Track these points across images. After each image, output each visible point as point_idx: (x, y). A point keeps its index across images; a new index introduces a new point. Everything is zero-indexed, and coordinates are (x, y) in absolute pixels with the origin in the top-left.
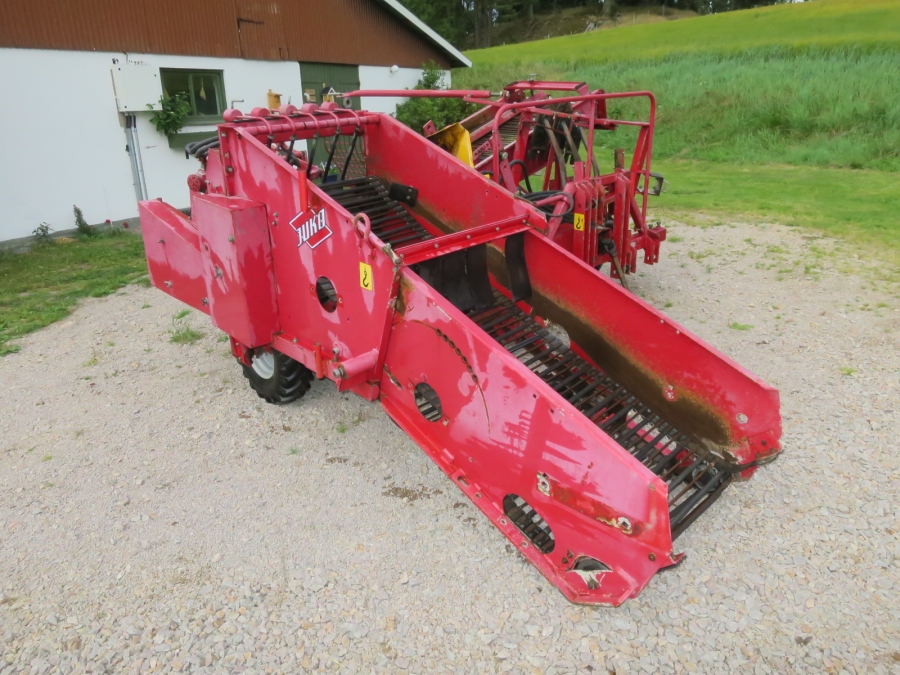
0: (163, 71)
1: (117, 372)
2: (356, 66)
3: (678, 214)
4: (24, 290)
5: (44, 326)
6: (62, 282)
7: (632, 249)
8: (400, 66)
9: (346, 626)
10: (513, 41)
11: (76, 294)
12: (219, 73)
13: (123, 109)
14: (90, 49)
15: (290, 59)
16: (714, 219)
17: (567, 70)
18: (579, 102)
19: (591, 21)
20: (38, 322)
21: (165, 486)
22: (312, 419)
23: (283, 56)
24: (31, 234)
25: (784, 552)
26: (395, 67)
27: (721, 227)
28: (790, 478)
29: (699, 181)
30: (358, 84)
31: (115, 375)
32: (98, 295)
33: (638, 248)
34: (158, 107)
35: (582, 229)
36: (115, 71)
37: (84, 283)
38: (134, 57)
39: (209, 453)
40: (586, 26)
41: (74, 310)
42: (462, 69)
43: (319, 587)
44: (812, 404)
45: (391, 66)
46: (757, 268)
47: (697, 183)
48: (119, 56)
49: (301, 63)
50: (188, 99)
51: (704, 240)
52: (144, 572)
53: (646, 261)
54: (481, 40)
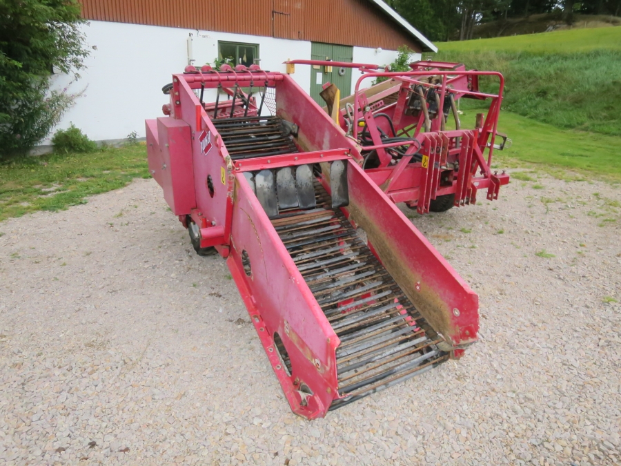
0: (220, 42)
1: (129, 223)
2: (352, 46)
3: (555, 170)
4: (108, 170)
5: (107, 191)
6: (130, 167)
7: (473, 186)
8: (383, 49)
9: (156, 391)
10: (488, 36)
11: (134, 175)
12: (257, 46)
14: (176, 27)
15: (305, 39)
16: (580, 176)
17: (513, 59)
18: (458, 76)
19: (551, 25)
20: (105, 189)
21: (114, 291)
22: (217, 268)
23: (300, 38)
24: (126, 137)
25: (463, 415)
26: (380, 49)
27: (581, 183)
28: (503, 366)
29: (586, 148)
30: (352, 59)
31: (127, 225)
32: (145, 178)
33: (481, 186)
34: (213, 65)
35: (427, 167)
36: (190, 41)
37: (142, 169)
38: (202, 33)
39: (148, 277)
40: (547, 28)
41: (128, 185)
42: (431, 53)
43: (157, 365)
44: (562, 319)
45: (377, 48)
46: (589, 215)
47: (585, 149)
48: (193, 32)
49: (312, 42)
51: (561, 191)
52: (74, 336)
53: (488, 198)
54: (465, 35)
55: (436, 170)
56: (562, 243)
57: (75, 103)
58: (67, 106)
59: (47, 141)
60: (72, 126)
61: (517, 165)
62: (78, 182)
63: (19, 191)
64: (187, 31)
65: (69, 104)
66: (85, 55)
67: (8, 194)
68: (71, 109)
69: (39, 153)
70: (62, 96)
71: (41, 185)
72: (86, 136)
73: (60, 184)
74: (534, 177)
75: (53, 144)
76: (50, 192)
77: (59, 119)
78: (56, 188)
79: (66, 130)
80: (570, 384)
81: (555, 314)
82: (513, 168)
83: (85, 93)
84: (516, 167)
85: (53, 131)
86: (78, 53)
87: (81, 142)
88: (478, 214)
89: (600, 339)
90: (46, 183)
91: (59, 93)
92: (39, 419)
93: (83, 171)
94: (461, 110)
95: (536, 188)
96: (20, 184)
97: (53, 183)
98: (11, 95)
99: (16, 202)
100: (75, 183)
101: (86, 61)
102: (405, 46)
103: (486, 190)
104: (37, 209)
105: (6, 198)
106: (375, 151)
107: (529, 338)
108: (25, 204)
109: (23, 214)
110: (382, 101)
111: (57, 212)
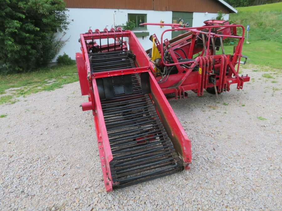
0: (129, 14)
1: (75, 97)
2: (192, 13)
4: (76, 73)
7: (228, 82)
8: (208, 12)
12: (146, 15)
13: (116, 25)
14: (109, 8)
15: (169, 10)
21: (58, 127)
23: (167, 10)
26: (207, 13)
30: (192, 18)
33: (233, 83)
34: (125, 25)
35: (201, 73)
36: (115, 14)
38: (121, 10)
42: (234, 13)
43: (60, 160)
45: (205, 12)
48: (117, 10)
49: (173, 12)
50: (135, 22)
53: (237, 88)
54: (259, 2)
55: (206, 74)
56: (274, 112)
57: (65, 44)
58: (62, 46)
59: (55, 60)
60: (65, 54)
61: (268, 70)
62: (63, 78)
63: (38, 82)
64: (114, 10)
65: (63, 45)
66: (68, 24)
67: (34, 83)
68: (64, 47)
69: (51, 65)
70: (60, 42)
71: (48, 80)
72: (70, 58)
73: (55, 79)
74: (275, 76)
75: (57, 61)
76: (51, 82)
77: (59, 51)
78: (53, 81)
79: (62, 55)
80: (244, 188)
81: (253, 150)
82: (266, 71)
83: (69, 40)
84: (267, 71)
85: (57, 57)
86: (65, 23)
87: (68, 60)
88: (236, 95)
89: (271, 166)
90: (50, 78)
91: (59, 40)
92: (8, 179)
93: (66, 73)
94: (248, 41)
95: (273, 82)
96: (40, 79)
97: (53, 79)
98: (37, 42)
99: (36, 87)
100: (61, 78)
101: (69, 26)
102: (221, 11)
103: (237, 84)
104: (43, 90)
105: (33, 85)
106: (175, 66)
107: (232, 162)
108: (39, 88)
109: (37, 92)
110: (186, 41)
111: (50, 91)
